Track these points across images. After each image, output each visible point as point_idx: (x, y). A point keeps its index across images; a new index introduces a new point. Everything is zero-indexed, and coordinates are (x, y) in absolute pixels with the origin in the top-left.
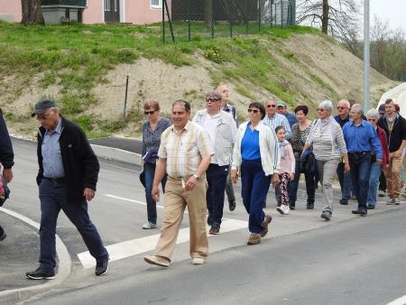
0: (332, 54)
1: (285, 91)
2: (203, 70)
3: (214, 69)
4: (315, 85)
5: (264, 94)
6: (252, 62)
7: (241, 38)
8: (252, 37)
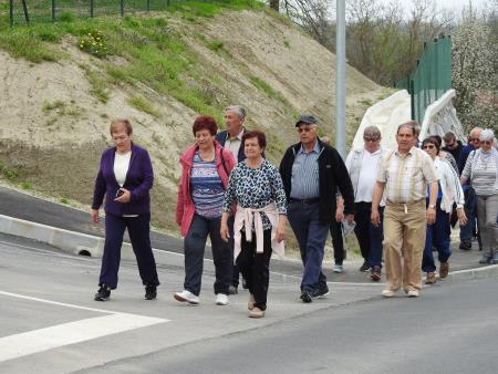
0: (287, 44)
1: (209, 103)
2: (76, 68)
3: (94, 68)
4: (258, 93)
5: (176, 110)
6: (155, 55)
7: (139, 16)
8: (156, 15)
